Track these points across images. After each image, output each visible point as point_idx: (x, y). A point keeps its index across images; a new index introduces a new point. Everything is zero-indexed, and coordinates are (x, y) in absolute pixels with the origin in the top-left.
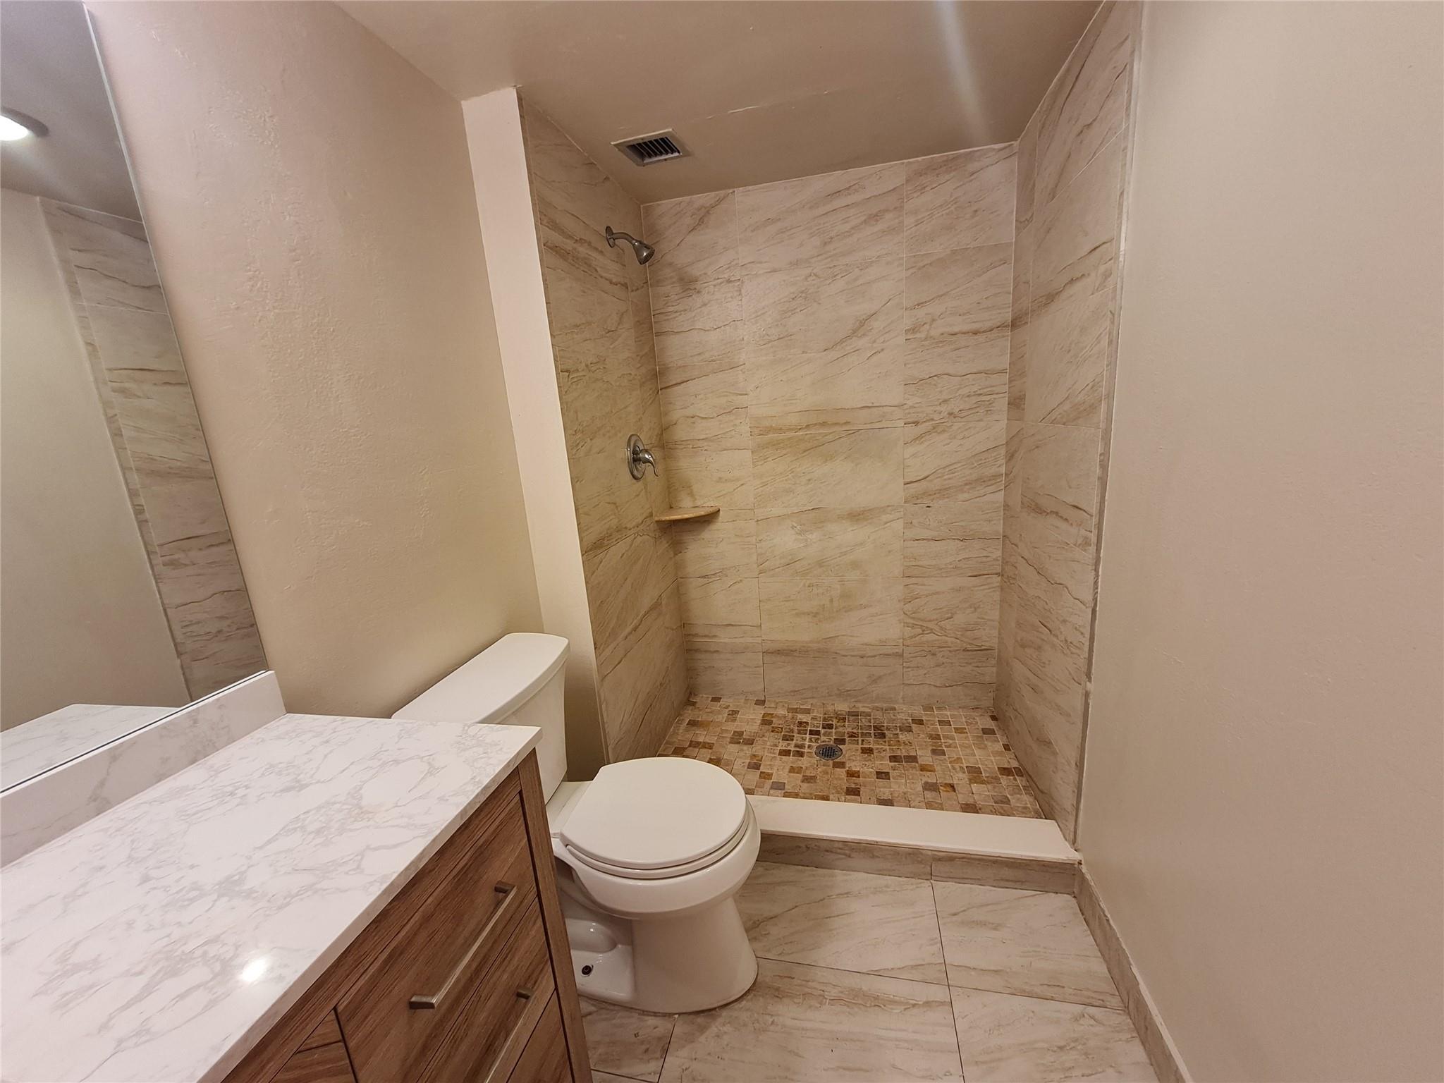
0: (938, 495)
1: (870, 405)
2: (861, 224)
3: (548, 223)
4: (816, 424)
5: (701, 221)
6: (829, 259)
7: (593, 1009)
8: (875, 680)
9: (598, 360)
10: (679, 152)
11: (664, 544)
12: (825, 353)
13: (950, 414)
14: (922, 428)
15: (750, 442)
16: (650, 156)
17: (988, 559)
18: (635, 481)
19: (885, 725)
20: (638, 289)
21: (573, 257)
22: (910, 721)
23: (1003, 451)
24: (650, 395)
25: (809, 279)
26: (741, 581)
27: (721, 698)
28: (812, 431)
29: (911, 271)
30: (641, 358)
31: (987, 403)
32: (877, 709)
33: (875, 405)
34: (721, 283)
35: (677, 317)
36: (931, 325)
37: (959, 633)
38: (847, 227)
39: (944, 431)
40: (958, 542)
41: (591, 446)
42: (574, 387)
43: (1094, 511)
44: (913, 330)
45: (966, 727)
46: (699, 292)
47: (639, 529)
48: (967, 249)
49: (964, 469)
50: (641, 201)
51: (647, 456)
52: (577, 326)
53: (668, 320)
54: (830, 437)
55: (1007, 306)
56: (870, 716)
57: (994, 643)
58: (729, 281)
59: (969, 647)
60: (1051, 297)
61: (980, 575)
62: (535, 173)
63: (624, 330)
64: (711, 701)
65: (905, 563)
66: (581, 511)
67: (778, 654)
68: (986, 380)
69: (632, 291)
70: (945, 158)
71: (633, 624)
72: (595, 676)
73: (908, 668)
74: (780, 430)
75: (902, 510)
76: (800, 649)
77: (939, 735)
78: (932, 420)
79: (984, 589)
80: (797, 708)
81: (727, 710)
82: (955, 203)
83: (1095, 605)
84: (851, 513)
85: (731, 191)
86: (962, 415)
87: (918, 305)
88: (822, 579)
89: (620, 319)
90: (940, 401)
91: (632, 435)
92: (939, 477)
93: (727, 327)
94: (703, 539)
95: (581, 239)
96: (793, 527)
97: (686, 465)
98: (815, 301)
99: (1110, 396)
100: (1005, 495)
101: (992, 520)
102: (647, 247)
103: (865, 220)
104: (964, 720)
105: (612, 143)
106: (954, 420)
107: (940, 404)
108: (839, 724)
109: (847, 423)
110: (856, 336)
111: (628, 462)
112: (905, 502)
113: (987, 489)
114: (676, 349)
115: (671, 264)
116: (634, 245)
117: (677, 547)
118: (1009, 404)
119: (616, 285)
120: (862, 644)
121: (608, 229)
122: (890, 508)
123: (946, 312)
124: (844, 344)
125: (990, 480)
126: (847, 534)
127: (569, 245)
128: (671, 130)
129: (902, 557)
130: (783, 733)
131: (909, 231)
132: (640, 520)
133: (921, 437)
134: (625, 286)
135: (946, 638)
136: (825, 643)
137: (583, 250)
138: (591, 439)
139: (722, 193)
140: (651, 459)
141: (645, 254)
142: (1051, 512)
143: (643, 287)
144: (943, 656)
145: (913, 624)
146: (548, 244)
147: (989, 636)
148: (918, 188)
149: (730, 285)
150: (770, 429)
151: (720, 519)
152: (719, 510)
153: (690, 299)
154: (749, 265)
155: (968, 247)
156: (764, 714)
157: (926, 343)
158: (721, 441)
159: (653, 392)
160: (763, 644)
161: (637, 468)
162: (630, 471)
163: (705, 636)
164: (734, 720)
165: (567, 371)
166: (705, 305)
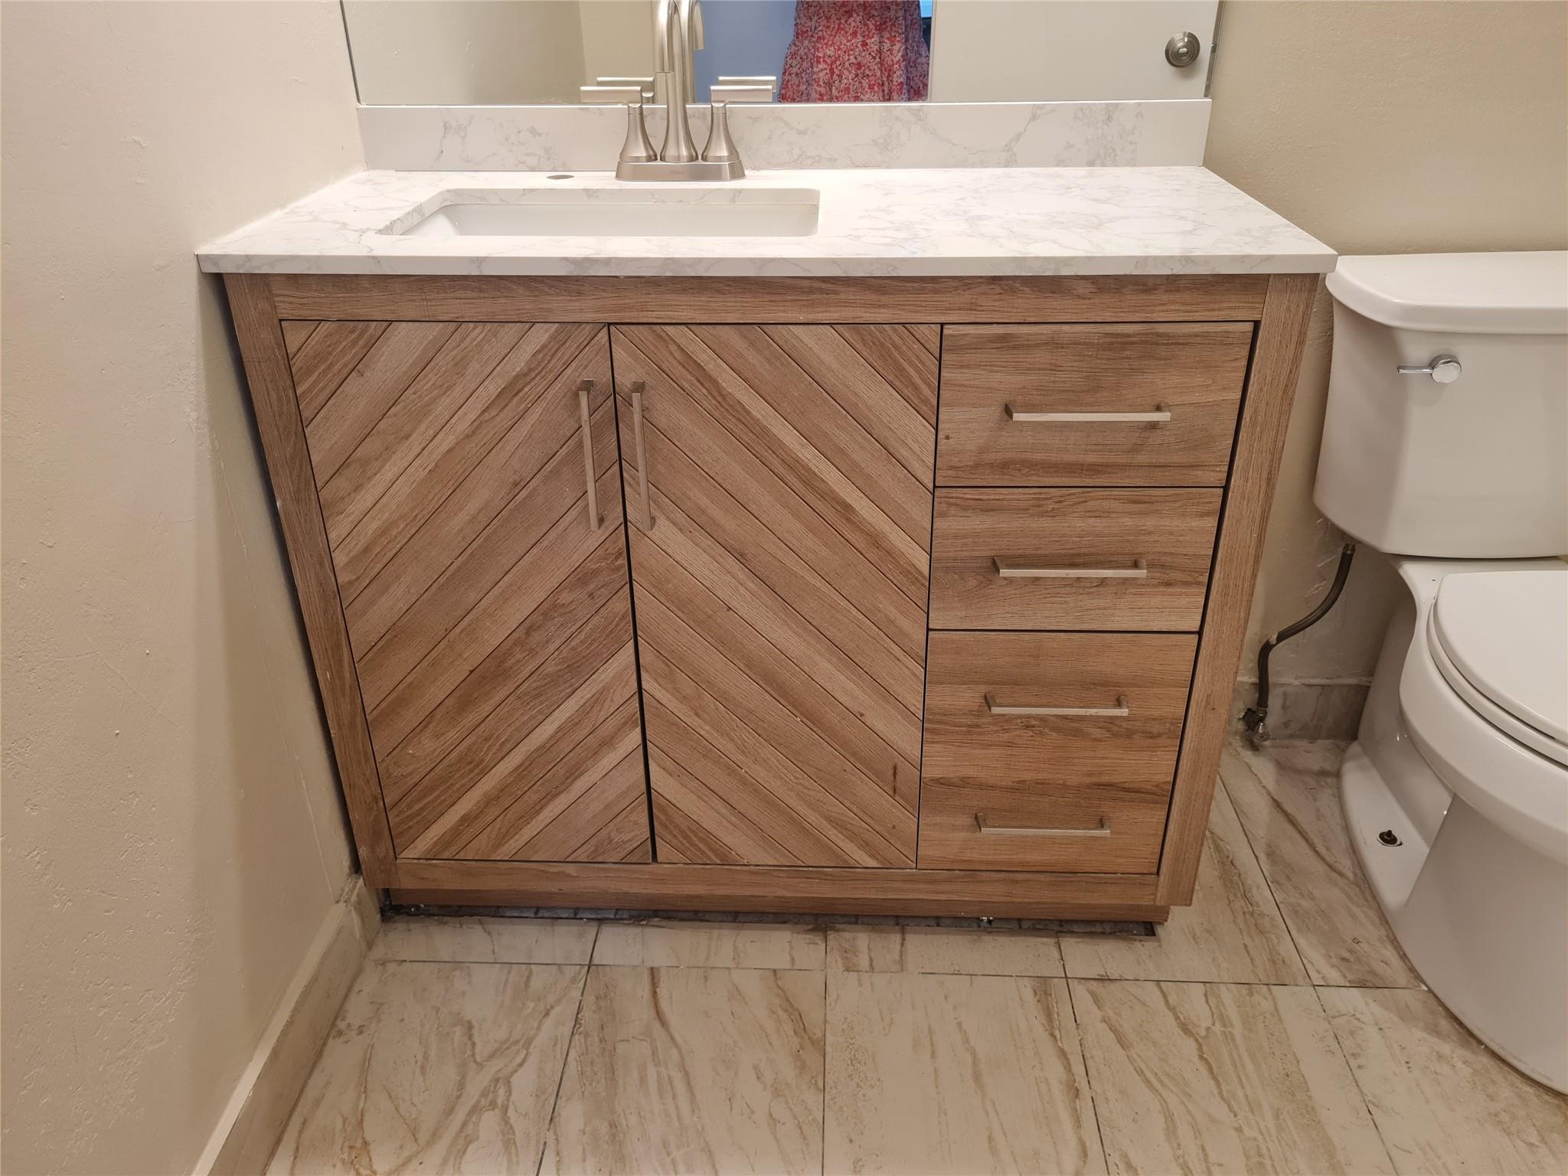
7: (1350, 875)
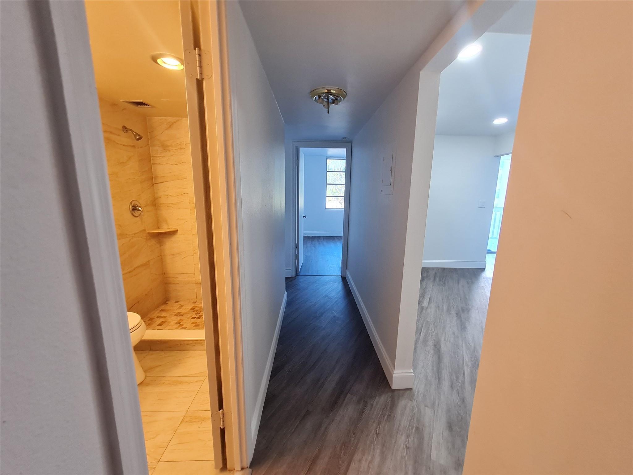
5: (170, 126)
10: (149, 106)
11: (153, 242)
15: (189, 206)
18: (134, 217)
20: (142, 147)
24: (148, 185)
26: (187, 257)
27: (178, 302)
30: (143, 172)
35: (161, 158)
46: (169, 151)
47: (135, 235)
50: (147, 117)
51: (139, 209)
53: (158, 159)
58: (181, 149)
63: (131, 162)
64: (174, 303)
69: (138, 148)
81: (179, 305)
85: (181, 118)
89: (129, 158)
91: (134, 200)
93: (180, 165)
94: (172, 240)
97: (165, 213)
105: (121, 100)
111: (130, 210)
114: (161, 170)
115: (159, 140)
116: (133, 134)
117: (161, 243)
119: (127, 146)
121: (124, 127)
128: (143, 100)
130: (197, 312)
132: (136, 232)
134: (134, 146)
139: (178, 118)
141: (138, 137)
143: (146, 146)
151: (179, 233)
152: (178, 230)
156: (193, 306)
158: (178, 205)
159: (151, 184)
160: (196, 281)
161: (135, 213)
162: (131, 213)
163: (173, 278)
164: (180, 309)
166: (171, 156)
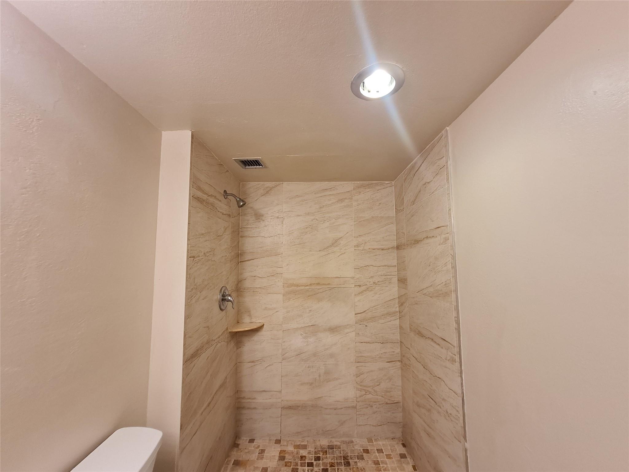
0: (370, 320)
1: (340, 277)
2: (336, 202)
3: (196, 187)
4: (314, 284)
5: (267, 192)
6: (323, 214)
8: (342, 423)
9: (211, 250)
10: (262, 166)
11: (232, 344)
12: (319, 252)
13: (374, 283)
14: (363, 288)
15: (282, 290)
16: (249, 166)
17: (394, 353)
18: (221, 311)
19: (349, 455)
20: (235, 217)
21: (206, 202)
22: (362, 451)
23: (397, 301)
24: (235, 265)
25: (313, 221)
26: (272, 364)
27: (254, 439)
28: (313, 287)
29: (356, 222)
30: (232, 248)
31: (389, 279)
32: (344, 442)
33: (342, 276)
34: (275, 218)
35: (252, 230)
36: (365, 244)
37: (384, 394)
38: (330, 202)
39: (372, 290)
40: (380, 344)
41: (200, 296)
42: (196, 264)
43: (455, 344)
44: (357, 246)
45: (392, 454)
46: (263, 221)
47: (220, 339)
48: (378, 217)
49: (381, 308)
50: (241, 181)
51: (229, 298)
52: (203, 234)
53: (247, 231)
54: (321, 290)
55: (394, 240)
56: (340, 448)
57: (400, 399)
58: (278, 218)
59: (389, 402)
60: (417, 242)
61: (391, 362)
62: (193, 166)
63: (225, 235)
64: (249, 442)
65: (357, 355)
66: (187, 336)
67: (290, 408)
68: (388, 269)
69: (232, 218)
70: (367, 184)
71: (208, 402)
72: (177, 450)
73: (359, 415)
74: (298, 286)
75: (354, 327)
76: (302, 405)
77: (378, 461)
78: (367, 285)
79: (393, 369)
80: (299, 445)
81: (258, 449)
82: (372, 199)
83: (463, 396)
84: (330, 328)
85: (282, 183)
86: (379, 284)
87: (359, 236)
88: (315, 363)
89: (225, 230)
90: (370, 277)
91: (223, 287)
92: (371, 312)
93: (275, 237)
94: (254, 340)
95: (211, 195)
96: (301, 334)
97: (248, 300)
98: (316, 230)
99: (456, 291)
100: (400, 322)
101: (395, 333)
102: (243, 201)
103: (337, 201)
104: (389, 448)
105: (233, 159)
106: (376, 286)
107: (370, 278)
108: (324, 456)
109: (329, 284)
110: (333, 246)
111: (219, 301)
112: (356, 323)
113: (391, 318)
114: (249, 245)
115: (251, 208)
116: (237, 199)
117: (239, 344)
118: (398, 280)
119: (225, 215)
120: (335, 402)
121: (225, 191)
122: (349, 326)
123: (370, 240)
124: (328, 249)
125: (392, 314)
126: (328, 339)
127: (205, 197)
128: (261, 158)
129: (355, 351)
130: (291, 467)
131: (355, 208)
132: (220, 334)
133: (362, 292)
134: (229, 215)
135: (378, 397)
136: (316, 401)
137: (211, 200)
138: (200, 292)
139: (278, 183)
140: (232, 300)
141: (241, 204)
142: (428, 337)
143: (237, 216)
144: (376, 407)
145: (361, 389)
146: (195, 196)
147: (397, 395)
148: (358, 192)
149: (279, 219)
150: (293, 285)
151: (264, 329)
152: (263, 325)
153: (259, 223)
154: (287, 212)
155: (378, 216)
156: (281, 451)
157: (363, 252)
158: (268, 289)
159: (236, 263)
160: (282, 403)
161: (223, 305)
162: (219, 305)
163: (249, 398)
164: (262, 458)
165: (193, 257)
166: (266, 226)
